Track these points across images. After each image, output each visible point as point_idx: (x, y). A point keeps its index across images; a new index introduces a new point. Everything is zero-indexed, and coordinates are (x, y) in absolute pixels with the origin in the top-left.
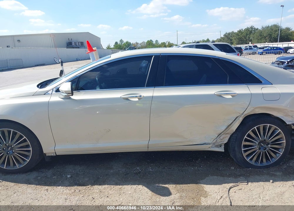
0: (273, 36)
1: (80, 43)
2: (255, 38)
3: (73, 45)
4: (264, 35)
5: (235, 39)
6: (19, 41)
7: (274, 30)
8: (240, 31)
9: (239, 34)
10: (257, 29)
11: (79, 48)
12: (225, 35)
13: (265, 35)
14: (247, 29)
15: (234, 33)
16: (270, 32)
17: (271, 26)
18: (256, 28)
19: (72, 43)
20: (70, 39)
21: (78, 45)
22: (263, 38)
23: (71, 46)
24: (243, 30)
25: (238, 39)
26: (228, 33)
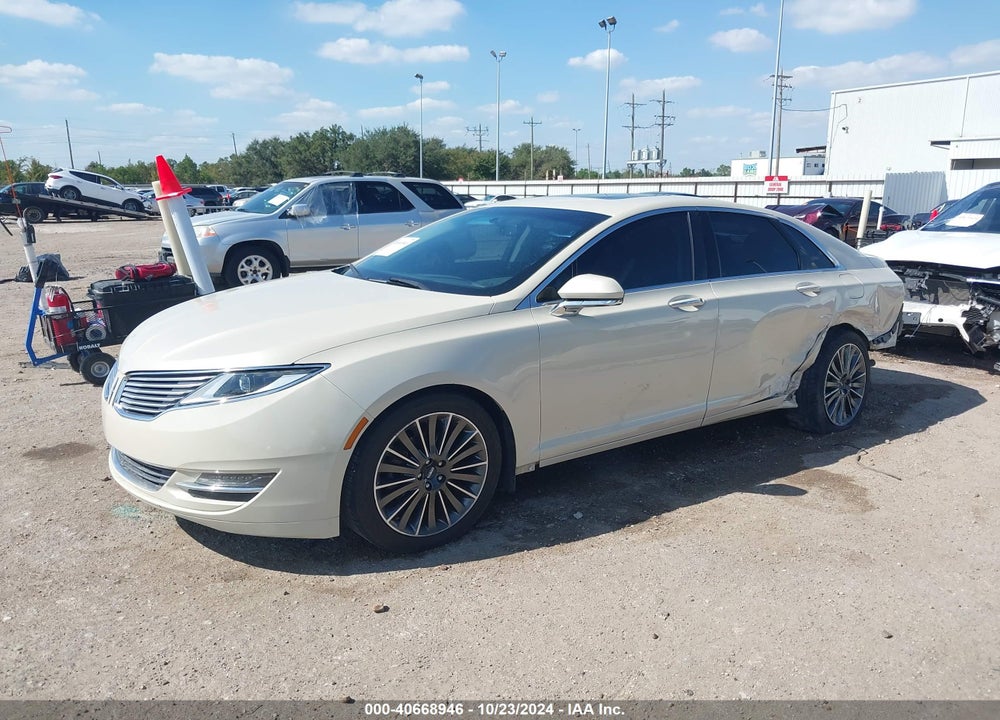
0: (401, 162)
2: (352, 162)
4: (375, 157)
5: (290, 163)
7: (401, 144)
8: (301, 139)
9: (301, 148)
10: (351, 137)
12: (252, 148)
13: (379, 156)
14: (322, 135)
15: (282, 144)
16: (393, 148)
17: (392, 131)
18: (348, 133)
22: (374, 164)
24: (311, 135)
25: (299, 163)
26: (261, 141)
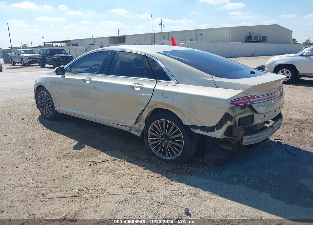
1: (262, 37)
3: (252, 39)
6: (201, 35)
11: (259, 42)
19: (252, 37)
20: (251, 33)
21: (258, 39)
23: (250, 40)
